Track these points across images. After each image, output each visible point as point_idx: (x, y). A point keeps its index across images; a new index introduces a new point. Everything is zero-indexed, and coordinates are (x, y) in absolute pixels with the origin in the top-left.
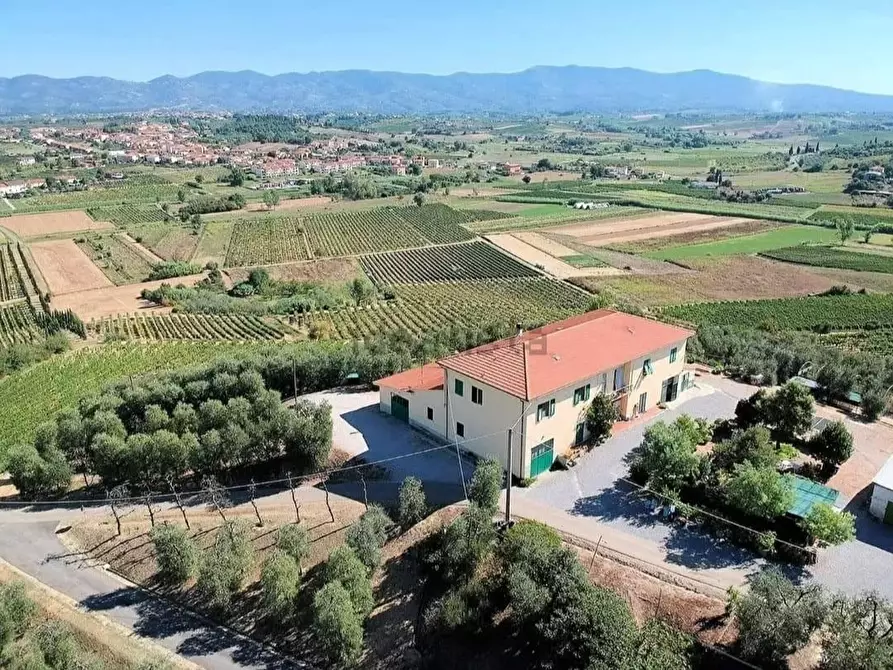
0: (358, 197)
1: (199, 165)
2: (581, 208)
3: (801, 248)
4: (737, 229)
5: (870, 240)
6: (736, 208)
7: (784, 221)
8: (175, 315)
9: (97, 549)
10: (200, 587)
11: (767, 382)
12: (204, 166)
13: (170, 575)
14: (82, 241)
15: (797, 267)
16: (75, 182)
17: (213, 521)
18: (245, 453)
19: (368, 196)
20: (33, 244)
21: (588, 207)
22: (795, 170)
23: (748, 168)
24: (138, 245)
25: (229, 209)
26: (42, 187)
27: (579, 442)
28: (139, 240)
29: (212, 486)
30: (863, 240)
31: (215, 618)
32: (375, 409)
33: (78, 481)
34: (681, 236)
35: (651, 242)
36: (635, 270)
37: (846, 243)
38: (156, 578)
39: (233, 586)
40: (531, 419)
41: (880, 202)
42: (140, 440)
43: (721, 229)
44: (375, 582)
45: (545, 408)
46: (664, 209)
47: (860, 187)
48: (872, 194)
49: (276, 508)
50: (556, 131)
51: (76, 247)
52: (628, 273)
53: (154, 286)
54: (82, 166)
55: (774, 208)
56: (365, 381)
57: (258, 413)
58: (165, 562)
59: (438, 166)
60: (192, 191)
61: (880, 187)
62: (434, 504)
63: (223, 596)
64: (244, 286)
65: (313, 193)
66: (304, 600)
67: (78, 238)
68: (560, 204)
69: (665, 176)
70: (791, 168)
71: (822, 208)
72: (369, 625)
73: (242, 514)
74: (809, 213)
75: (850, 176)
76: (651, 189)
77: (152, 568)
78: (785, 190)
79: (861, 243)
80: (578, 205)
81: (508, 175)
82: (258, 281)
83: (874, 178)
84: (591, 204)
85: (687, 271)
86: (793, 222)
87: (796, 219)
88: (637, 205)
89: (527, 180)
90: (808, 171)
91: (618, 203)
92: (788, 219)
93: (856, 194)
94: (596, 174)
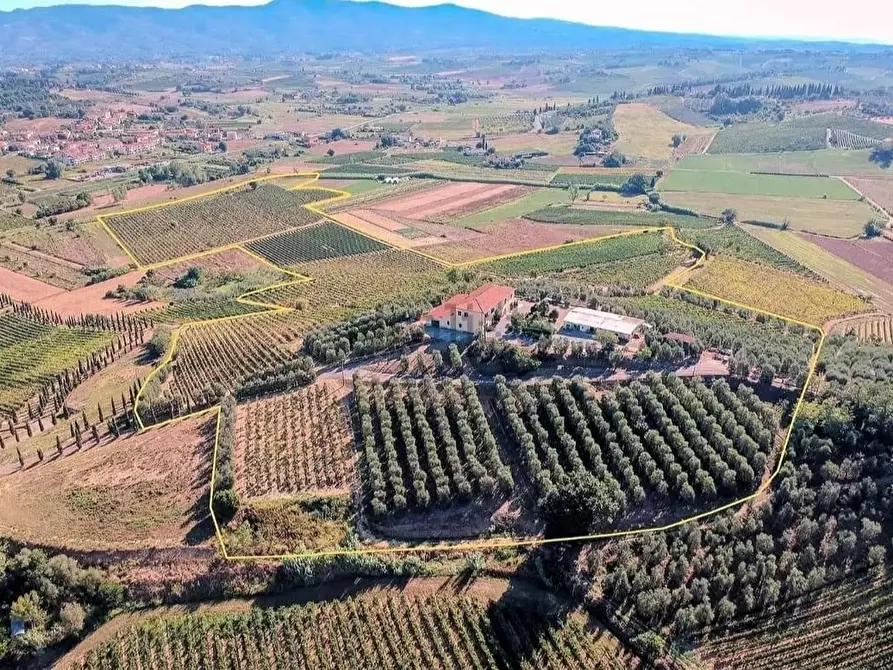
0: (190, 183)
2: (390, 182)
3: (548, 209)
4: (506, 195)
5: (590, 198)
6: (502, 175)
7: (536, 185)
11: (538, 301)
15: (546, 225)
21: (395, 182)
22: (540, 131)
23: (504, 130)
24: (36, 252)
34: (470, 205)
35: (452, 213)
36: (451, 237)
41: (598, 161)
43: (495, 197)
46: (452, 180)
47: (584, 149)
48: (593, 155)
50: (325, 83)
52: (445, 240)
55: (526, 173)
61: (598, 148)
64: (188, 280)
65: (143, 181)
68: (372, 179)
69: (443, 142)
70: (535, 131)
71: (560, 171)
74: (552, 176)
75: (578, 137)
76: (436, 157)
78: (534, 155)
79: (584, 201)
80: (387, 180)
81: (311, 146)
83: (594, 140)
84: (397, 179)
85: (481, 235)
86: (540, 186)
87: (543, 183)
88: (431, 177)
89: (331, 153)
90: (548, 133)
91: (416, 176)
92: (538, 183)
93: (582, 155)
94: (387, 143)
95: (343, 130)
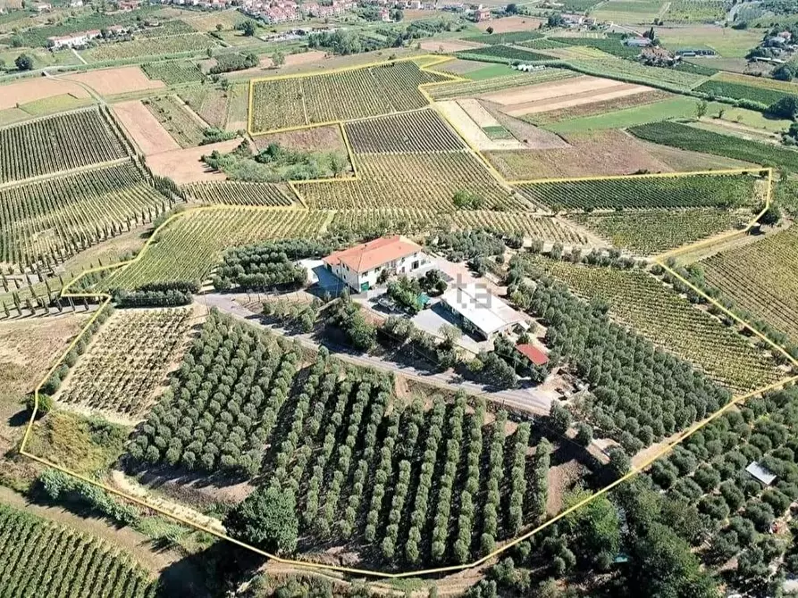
0: (346, 53)
1: (217, 9)
2: (521, 70)
3: (665, 125)
5: (723, 117)
6: (646, 74)
8: (229, 182)
9: (244, 305)
10: (274, 315)
12: (222, 9)
13: (266, 312)
14: (147, 103)
16: (123, 32)
17: (276, 299)
18: (283, 280)
19: (354, 51)
20: (116, 105)
21: (527, 70)
22: (727, 25)
23: (690, 17)
24: (187, 107)
25: (247, 67)
26: (98, 37)
27: (378, 281)
28: (187, 103)
29: (275, 289)
30: (718, 115)
31: (279, 321)
32: (322, 267)
33: (233, 286)
35: (556, 114)
36: (532, 144)
37: (702, 118)
38: (263, 312)
39: (283, 314)
40: (360, 277)
41: (767, 70)
42: (252, 276)
43: (617, 100)
44: (317, 315)
45: (365, 274)
46: (587, 74)
47: (759, 54)
48: (767, 61)
49: (292, 296)
51: (144, 108)
53: (207, 150)
54: (122, 9)
55: (674, 75)
56: (320, 255)
57: (287, 269)
58: (265, 308)
59: (419, 6)
60: (214, 42)
61: (777, 55)
62: (333, 298)
63: (281, 316)
64: (266, 156)
65: (311, 46)
66: (300, 318)
67: (145, 99)
68: (507, 64)
70: (725, 22)
71: (715, 76)
72: (314, 324)
73: (283, 297)
74: (701, 82)
77: (262, 310)
78: (700, 53)
79: (715, 118)
80: (520, 67)
81: (477, 21)
82: (274, 152)
84: (530, 67)
85: (567, 145)
86: (679, 93)
87: (683, 90)
88: (567, 67)
89: (490, 31)
90: (735, 28)
91: (553, 66)
92: (677, 89)
93: (753, 61)
94: (552, 23)
95: (518, 5)
